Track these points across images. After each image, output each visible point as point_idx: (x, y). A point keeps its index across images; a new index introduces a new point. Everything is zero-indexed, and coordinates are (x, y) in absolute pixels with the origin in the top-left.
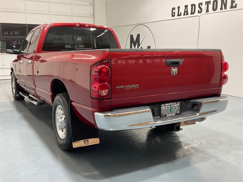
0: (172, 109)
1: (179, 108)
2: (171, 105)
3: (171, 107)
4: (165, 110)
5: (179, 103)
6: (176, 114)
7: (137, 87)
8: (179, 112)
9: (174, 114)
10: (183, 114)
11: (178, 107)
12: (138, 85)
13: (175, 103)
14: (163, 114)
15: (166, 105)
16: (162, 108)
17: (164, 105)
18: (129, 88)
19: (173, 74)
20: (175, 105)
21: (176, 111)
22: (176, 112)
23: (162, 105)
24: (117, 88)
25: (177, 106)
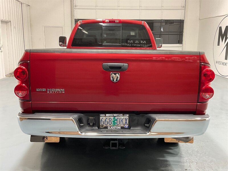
0: (116, 122)
1: (127, 122)
2: (116, 117)
3: (114, 118)
4: (105, 121)
5: (128, 115)
6: (122, 128)
7: (62, 91)
8: (127, 126)
9: (120, 128)
10: (133, 130)
11: (126, 120)
12: (63, 90)
13: (122, 115)
14: (102, 126)
15: (107, 115)
16: (101, 118)
17: (104, 115)
18: (53, 92)
19: (113, 80)
20: (121, 117)
21: (122, 124)
22: (122, 126)
23: (101, 115)
24: (37, 90)
25: (124, 119)
